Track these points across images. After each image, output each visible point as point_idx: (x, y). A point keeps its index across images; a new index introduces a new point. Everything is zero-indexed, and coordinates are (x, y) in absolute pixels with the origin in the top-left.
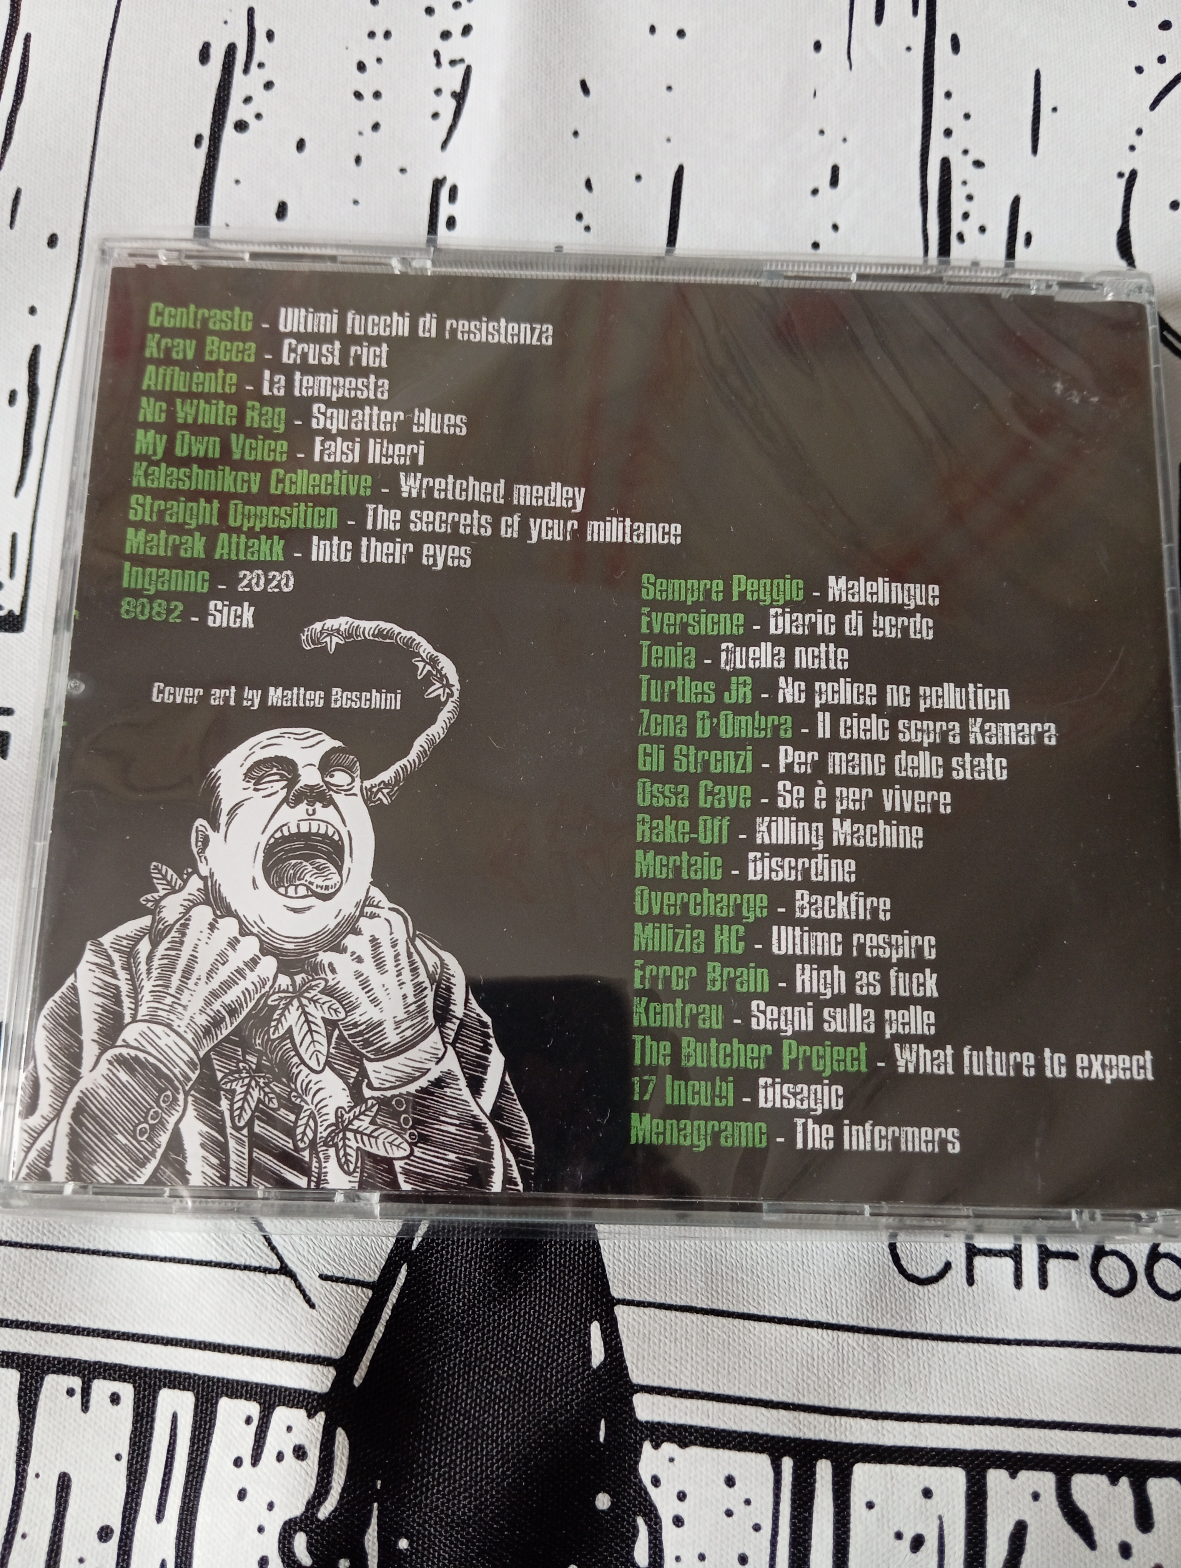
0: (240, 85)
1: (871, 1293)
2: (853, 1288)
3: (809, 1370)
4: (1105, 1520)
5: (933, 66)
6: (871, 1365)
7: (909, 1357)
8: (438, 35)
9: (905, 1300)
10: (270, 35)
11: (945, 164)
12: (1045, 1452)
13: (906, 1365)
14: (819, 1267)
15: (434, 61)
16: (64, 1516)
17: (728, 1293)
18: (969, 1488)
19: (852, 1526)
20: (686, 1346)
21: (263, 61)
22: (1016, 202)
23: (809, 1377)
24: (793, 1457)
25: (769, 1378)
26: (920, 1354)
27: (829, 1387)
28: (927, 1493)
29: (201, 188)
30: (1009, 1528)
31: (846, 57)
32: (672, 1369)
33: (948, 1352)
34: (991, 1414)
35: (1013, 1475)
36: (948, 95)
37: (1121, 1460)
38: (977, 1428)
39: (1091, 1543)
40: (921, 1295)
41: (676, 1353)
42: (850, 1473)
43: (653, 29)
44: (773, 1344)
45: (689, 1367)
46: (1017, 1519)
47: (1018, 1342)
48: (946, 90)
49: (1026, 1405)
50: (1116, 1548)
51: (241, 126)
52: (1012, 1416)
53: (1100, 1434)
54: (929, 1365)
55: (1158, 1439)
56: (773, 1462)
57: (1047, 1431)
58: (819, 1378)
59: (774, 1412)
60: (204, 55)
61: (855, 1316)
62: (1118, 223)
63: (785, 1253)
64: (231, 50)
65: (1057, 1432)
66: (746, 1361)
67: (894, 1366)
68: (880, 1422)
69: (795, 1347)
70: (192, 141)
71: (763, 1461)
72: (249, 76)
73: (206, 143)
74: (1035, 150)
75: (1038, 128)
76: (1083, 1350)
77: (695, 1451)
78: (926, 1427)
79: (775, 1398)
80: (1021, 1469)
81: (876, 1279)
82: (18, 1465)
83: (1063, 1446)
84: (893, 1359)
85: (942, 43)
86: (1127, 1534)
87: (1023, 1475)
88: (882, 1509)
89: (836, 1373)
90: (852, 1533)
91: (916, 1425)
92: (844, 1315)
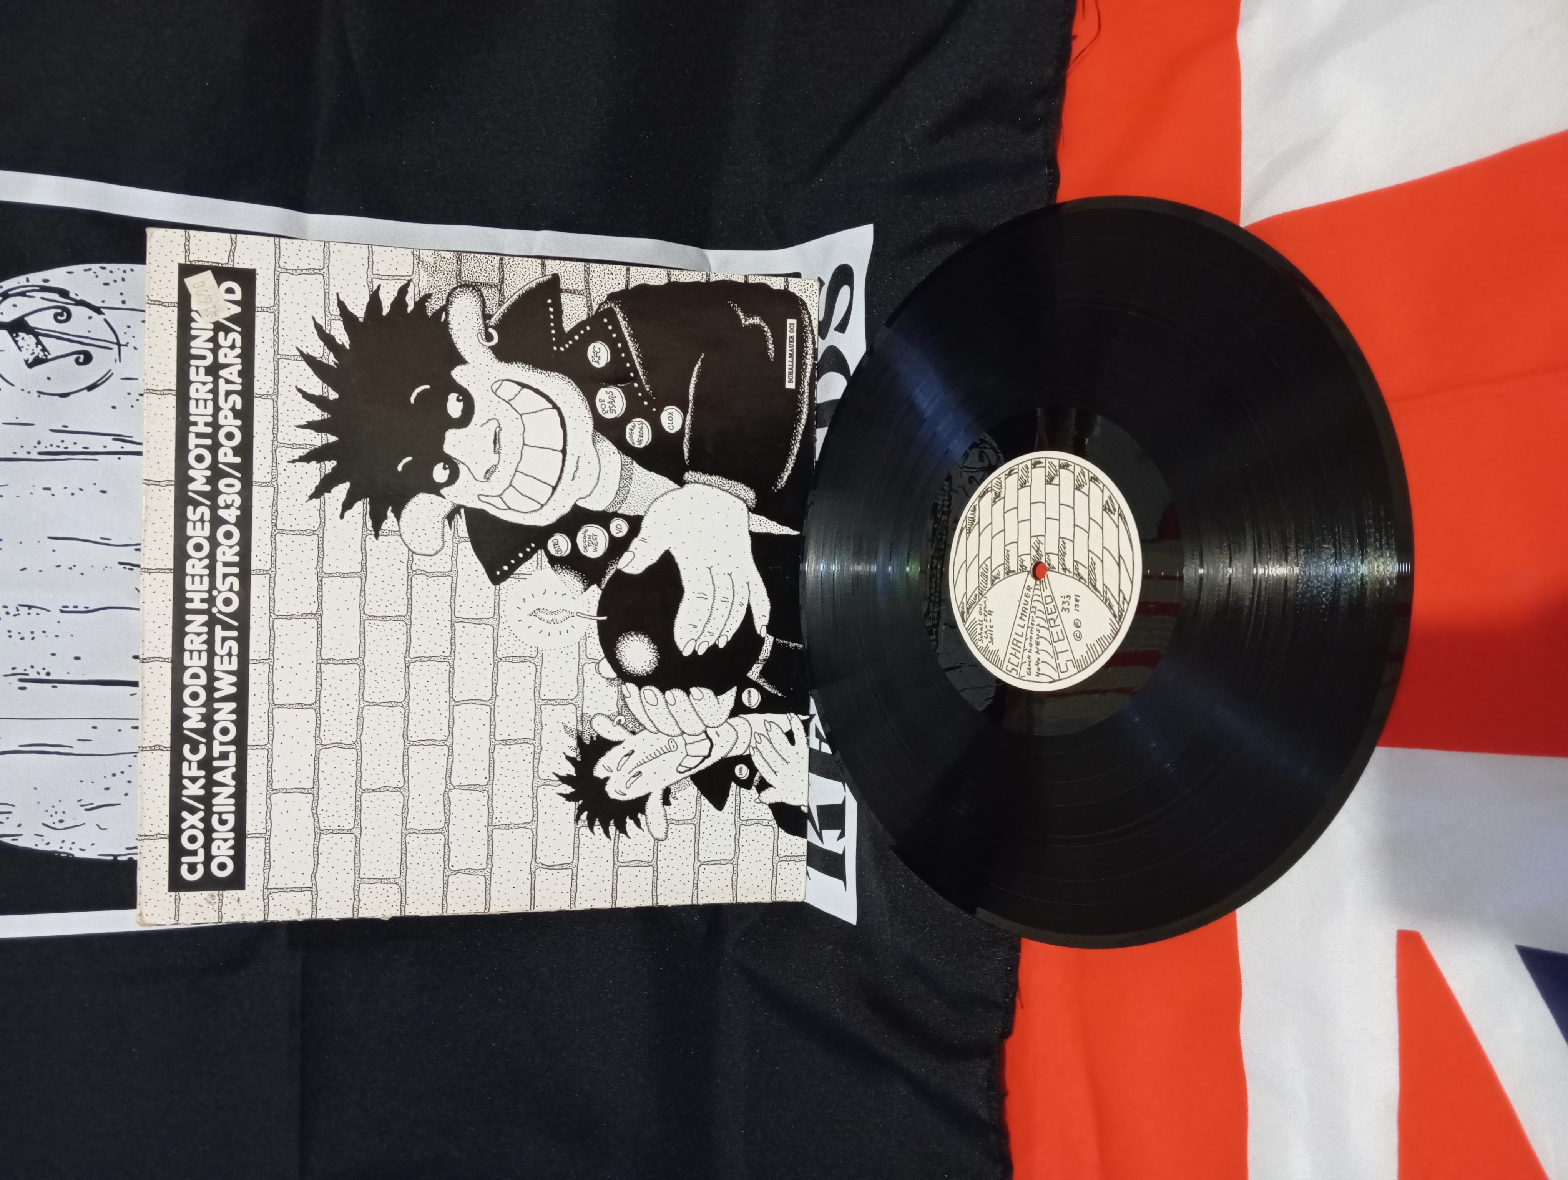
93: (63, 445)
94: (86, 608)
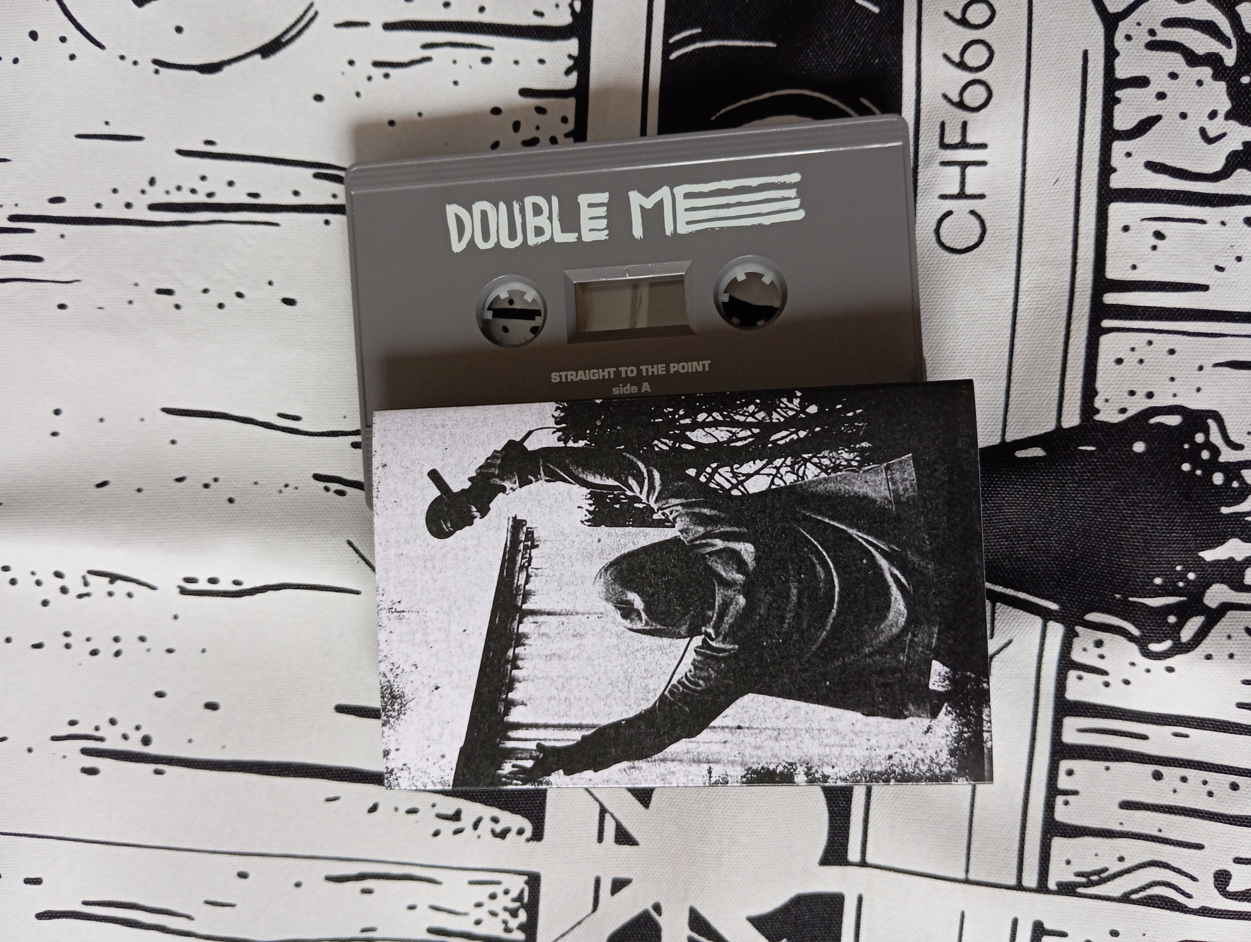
0: (113, 743)
1: (993, 268)
2: (990, 280)
3: (1045, 311)
4: (1142, 108)
5: (75, 218)
6: (1041, 267)
7: (1034, 241)
8: (64, 596)
9: (996, 243)
10: (73, 723)
11: (153, 207)
12: (1098, 148)
13: (1040, 243)
14: (976, 304)
15: (86, 599)
16: (1147, 805)
17: (996, 366)
18: (1122, 201)
19: (1148, 280)
20: (1031, 393)
21: (93, 727)
22: (180, 152)
23: (1049, 311)
24: (1102, 319)
25: (1050, 337)
26: (1033, 232)
27: (1055, 296)
28: (1126, 229)
29: (196, 768)
30: (1149, 173)
31: (70, 285)
32: (1046, 402)
33: (1031, 213)
34: (1073, 185)
35: (1114, 170)
36: (98, 206)
37: (1104, 95)
38: (1082, 195)
39: (1158, 118)
40: (993, 232)
41: (1036, 400)
42: (1112, 280)
43: (54, 434)
44: (1028, 335)
45: (1044, 391)
46: (1143, 168)
47: (1024, 164)
48: (95, 208)
49: (1067, 161)
50: (1160, 102)
51: (146, 741)
52: (1074, 170)
53: (1087, 110)
54: (1040, 226)
55: (1089, 69)
56: (1105, 333)
57: (1085, 147)
58: (1049, 304)
59: (1072, 333)
60: (92, 771)
61: (1008, 280)
62: (195, 74)
63: (966, 326)
64: (85, 752)
65: (1085, 139)
66: (1040, 353)
67: (1041, 251)
68: (1078, 261)
69: (1030, 321)
70: (159, 776)
71: (1105, 340)
72: (106, 737)
73: (160, 767)
74: (139, 138)
75: (122, 136)
76: (1030, 120)
77: (1099, 385)
78: (1082, 230)
79: (1063, 333)
80: (1109, 164)
81: (983, 264)
82: (1115, 837)
83: (1094, 136)
84: (1036, 252)
85: (56, 210)
86: (1151, 94)
87: (1114, 163)
88: (1136, 259)
89: (1047, 292)
90: (1153, 279)
91: (1080, 236)
92: (1009, 287)
93: (203, 188)
94: (236, 583)
